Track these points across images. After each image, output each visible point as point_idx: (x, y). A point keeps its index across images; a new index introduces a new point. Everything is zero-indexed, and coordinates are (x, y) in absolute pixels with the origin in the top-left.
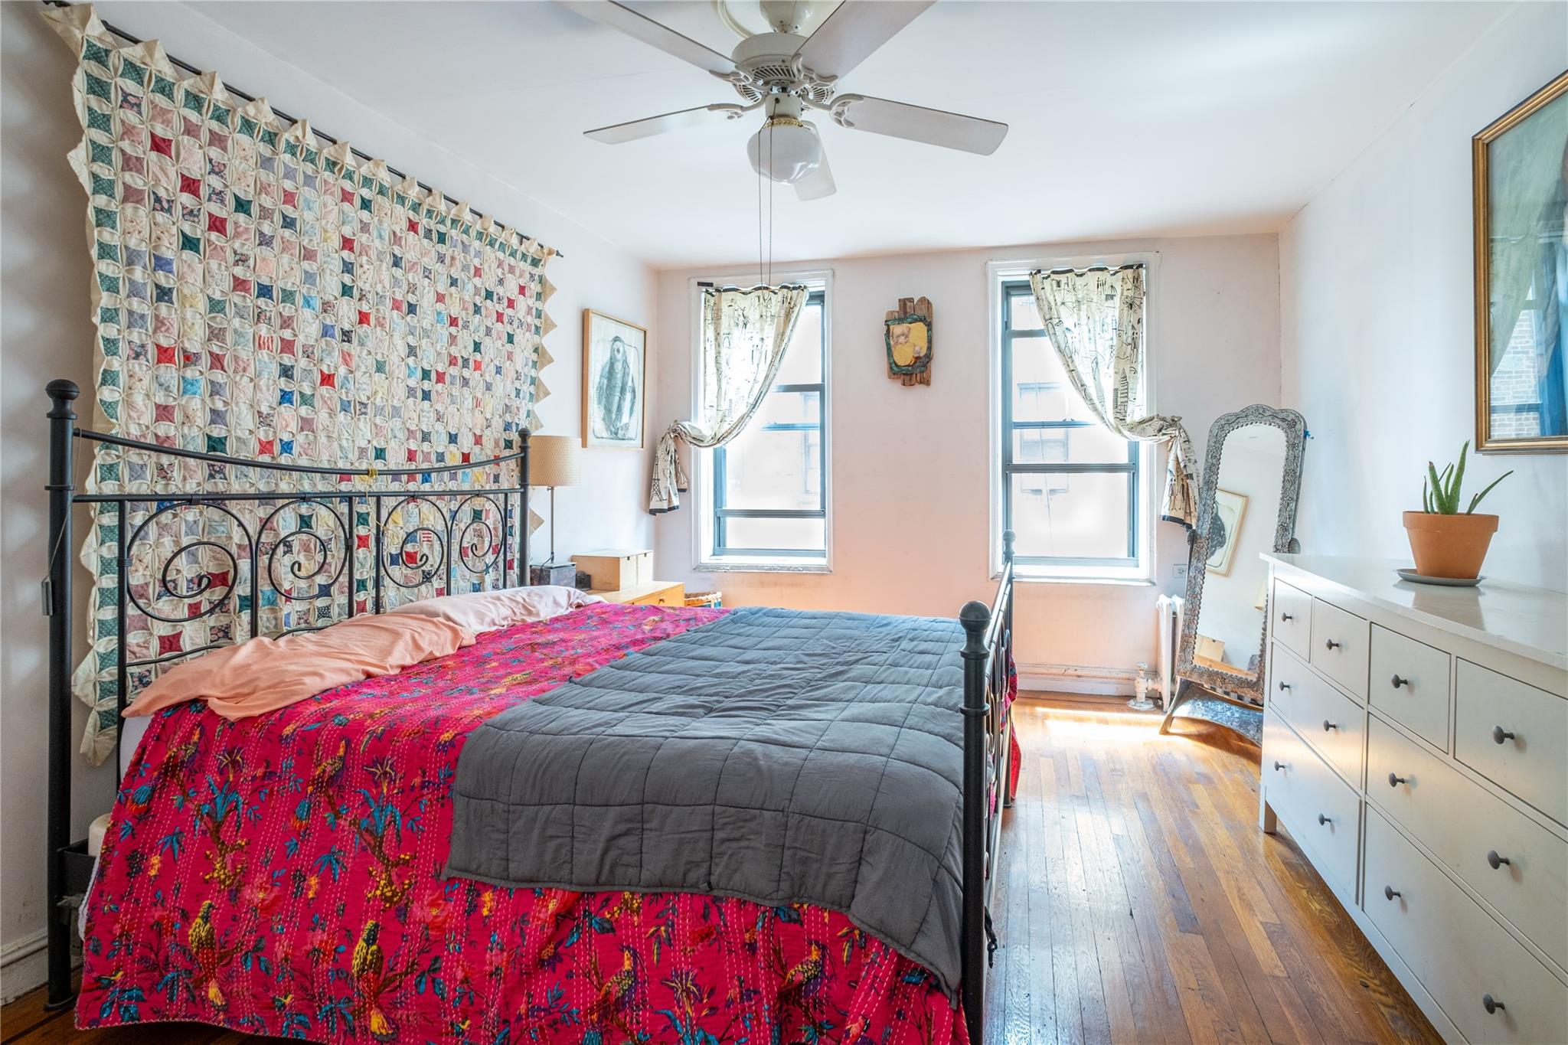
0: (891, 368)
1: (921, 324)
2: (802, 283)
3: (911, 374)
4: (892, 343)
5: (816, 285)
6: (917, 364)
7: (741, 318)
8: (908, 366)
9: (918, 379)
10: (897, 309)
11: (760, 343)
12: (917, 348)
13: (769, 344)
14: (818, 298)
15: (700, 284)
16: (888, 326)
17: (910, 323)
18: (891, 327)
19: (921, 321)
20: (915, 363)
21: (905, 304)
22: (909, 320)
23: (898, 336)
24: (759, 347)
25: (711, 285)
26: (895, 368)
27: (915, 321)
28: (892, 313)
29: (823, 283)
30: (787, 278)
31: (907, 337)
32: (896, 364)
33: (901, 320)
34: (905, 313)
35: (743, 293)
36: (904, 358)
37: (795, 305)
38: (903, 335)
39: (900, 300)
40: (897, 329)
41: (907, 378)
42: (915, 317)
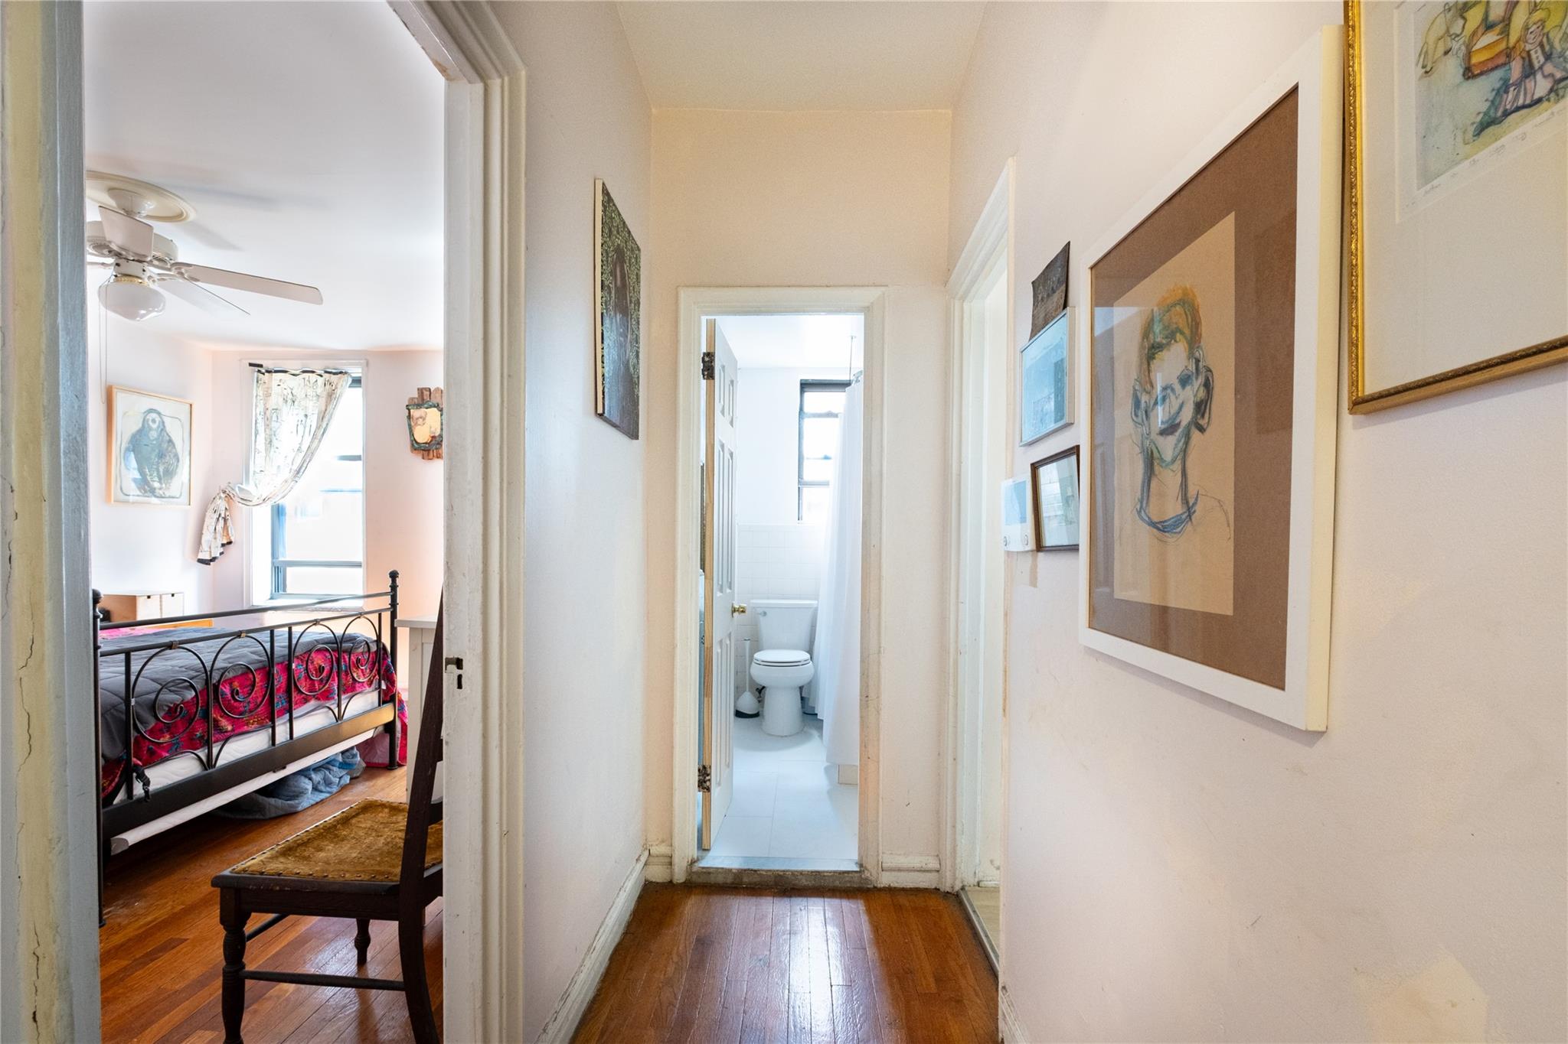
0: (413, 445)
1: (435, 409)
2: (344, 369)
3: (429, 450)
4: (412, 424)
5: (356, 372)
6: (433, 442)
7: (290, 396)
8: (426, 443)
9: (435, 454)
10: (417, 396)
11: (303, 418)
12: (433, 429)
13: (313, 420)
14: (357, 382)
15: (251, 365)
16: (409, 410)
17: (427, 408)
18: (412, 411)
19: (435, 407)
20: (431, 441)
21: (422, 393)
22: (426, 406)
23: (417, 419)
24: (303, 422)
25: (261, 366)
26: (416, 445)
27: (431, 407)
28: (412, 399)
29: (360, 370)
30: (332, 365)
31: (424, 419)
32: (416, 442)
33: (419, 406)
34: (423, 399)
35: (293, 375)
36: (422, 435)
37: (336, 388)
38: (421, 418)
39: (418, 389)
40: (415, 413)
41: (426, 453)
42: (430, 404)
